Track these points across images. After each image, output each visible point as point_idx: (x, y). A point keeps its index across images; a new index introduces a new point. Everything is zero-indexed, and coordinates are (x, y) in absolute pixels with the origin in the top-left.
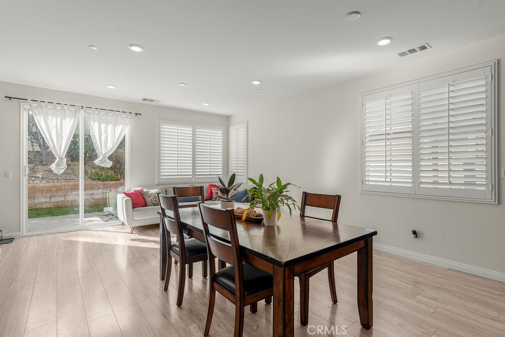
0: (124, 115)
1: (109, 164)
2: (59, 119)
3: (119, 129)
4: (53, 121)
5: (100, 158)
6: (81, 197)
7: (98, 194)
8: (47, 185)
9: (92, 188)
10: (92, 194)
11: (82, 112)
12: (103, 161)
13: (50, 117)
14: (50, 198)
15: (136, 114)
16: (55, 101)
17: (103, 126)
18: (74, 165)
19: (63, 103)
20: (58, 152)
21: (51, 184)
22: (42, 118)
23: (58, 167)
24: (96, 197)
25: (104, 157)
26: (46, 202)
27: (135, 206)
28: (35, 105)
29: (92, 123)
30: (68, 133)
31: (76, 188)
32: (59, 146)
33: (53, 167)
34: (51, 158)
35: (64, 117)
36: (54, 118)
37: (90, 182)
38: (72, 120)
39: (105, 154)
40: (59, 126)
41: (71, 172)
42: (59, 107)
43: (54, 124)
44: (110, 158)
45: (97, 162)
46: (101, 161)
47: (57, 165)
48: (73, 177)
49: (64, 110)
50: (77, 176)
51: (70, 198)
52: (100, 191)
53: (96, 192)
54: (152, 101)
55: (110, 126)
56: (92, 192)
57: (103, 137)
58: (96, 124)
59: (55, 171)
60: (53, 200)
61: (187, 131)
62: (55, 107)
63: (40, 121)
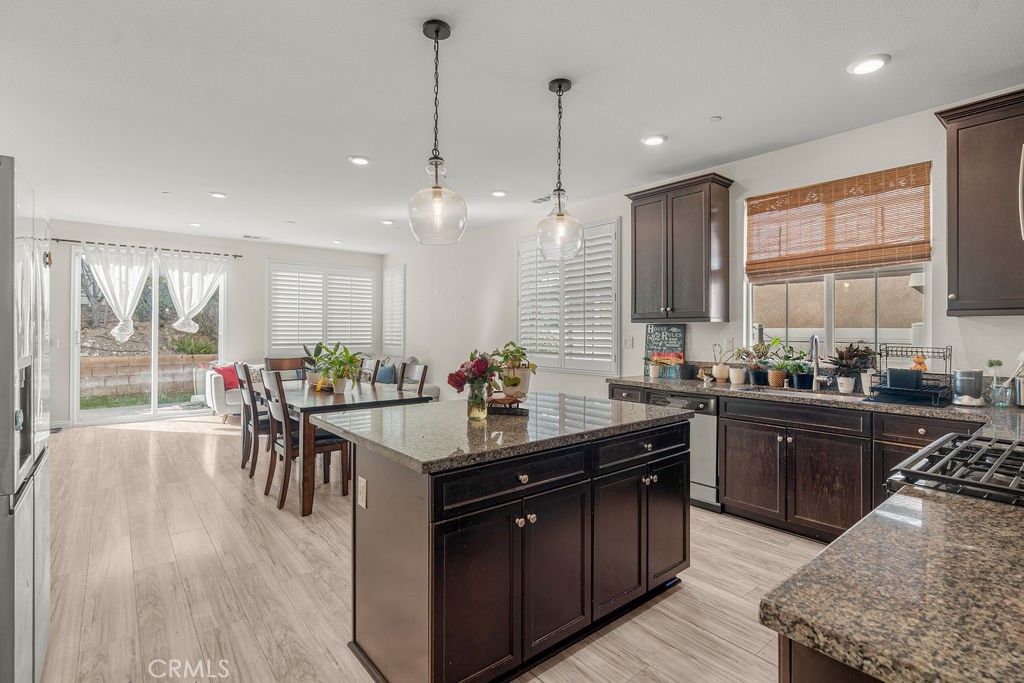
0: (217, 258)
1: (194, 328)
2: (123, 268)
3: (209, 278)
4: (115, 271)
5: (182, 319)
6: (154, 379)
7: (181, 375)
8: (102, 359)
9: (173, 365)
10: (173, 376)
11: (156, 256)
12: (186, 324)
13: (111, 265)
14: (105, 381)
15: (235, 256)
16: (118, 243)
17: (186, 275)
18: (145, 328)
19: (129, 244)
20: (122, 312)
21: (109, 358)
22: (101, 267)
23: (121, 333)
24: (179, 379)
25: (187, 319)
26: (98, 387)
27: (228, 386)
28: (91, 248)
29: (170, 271)
30: (137, 284)
31: (145, 365)
32: (124, 304)
33: (115, 332)
34: (112, 320)
35: (130, 264)
36: (118, 267)
37: (170, 355)
38: (142, 269)
39: (189, 314)
40: (123, 279)
41: (139, 339)
42: (123, 251)
43: (117, 275)
44: (196, 319)
45: (176, 325)
46: (183, 324)
47: (121, 330)
48: (142, 346)
49: (131, 254)
50: (148, 344)
51: (138, 380)
52: (187, 370)
53: (181, 371)
54: (258, 238)
55: (196, 276)
56: (174, 371)
57: (186, 290)
58: (177, 272)
59: (118, 339)
60: (110, 383)
61: (316, 279)
62: (118, 251)
63: (98, 271)
